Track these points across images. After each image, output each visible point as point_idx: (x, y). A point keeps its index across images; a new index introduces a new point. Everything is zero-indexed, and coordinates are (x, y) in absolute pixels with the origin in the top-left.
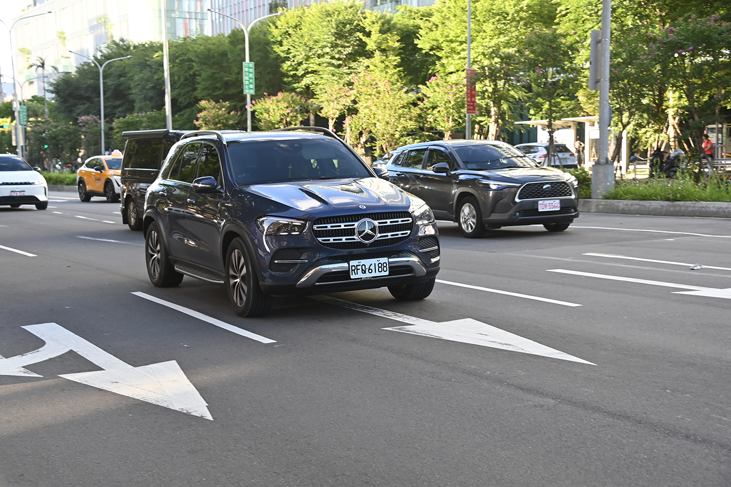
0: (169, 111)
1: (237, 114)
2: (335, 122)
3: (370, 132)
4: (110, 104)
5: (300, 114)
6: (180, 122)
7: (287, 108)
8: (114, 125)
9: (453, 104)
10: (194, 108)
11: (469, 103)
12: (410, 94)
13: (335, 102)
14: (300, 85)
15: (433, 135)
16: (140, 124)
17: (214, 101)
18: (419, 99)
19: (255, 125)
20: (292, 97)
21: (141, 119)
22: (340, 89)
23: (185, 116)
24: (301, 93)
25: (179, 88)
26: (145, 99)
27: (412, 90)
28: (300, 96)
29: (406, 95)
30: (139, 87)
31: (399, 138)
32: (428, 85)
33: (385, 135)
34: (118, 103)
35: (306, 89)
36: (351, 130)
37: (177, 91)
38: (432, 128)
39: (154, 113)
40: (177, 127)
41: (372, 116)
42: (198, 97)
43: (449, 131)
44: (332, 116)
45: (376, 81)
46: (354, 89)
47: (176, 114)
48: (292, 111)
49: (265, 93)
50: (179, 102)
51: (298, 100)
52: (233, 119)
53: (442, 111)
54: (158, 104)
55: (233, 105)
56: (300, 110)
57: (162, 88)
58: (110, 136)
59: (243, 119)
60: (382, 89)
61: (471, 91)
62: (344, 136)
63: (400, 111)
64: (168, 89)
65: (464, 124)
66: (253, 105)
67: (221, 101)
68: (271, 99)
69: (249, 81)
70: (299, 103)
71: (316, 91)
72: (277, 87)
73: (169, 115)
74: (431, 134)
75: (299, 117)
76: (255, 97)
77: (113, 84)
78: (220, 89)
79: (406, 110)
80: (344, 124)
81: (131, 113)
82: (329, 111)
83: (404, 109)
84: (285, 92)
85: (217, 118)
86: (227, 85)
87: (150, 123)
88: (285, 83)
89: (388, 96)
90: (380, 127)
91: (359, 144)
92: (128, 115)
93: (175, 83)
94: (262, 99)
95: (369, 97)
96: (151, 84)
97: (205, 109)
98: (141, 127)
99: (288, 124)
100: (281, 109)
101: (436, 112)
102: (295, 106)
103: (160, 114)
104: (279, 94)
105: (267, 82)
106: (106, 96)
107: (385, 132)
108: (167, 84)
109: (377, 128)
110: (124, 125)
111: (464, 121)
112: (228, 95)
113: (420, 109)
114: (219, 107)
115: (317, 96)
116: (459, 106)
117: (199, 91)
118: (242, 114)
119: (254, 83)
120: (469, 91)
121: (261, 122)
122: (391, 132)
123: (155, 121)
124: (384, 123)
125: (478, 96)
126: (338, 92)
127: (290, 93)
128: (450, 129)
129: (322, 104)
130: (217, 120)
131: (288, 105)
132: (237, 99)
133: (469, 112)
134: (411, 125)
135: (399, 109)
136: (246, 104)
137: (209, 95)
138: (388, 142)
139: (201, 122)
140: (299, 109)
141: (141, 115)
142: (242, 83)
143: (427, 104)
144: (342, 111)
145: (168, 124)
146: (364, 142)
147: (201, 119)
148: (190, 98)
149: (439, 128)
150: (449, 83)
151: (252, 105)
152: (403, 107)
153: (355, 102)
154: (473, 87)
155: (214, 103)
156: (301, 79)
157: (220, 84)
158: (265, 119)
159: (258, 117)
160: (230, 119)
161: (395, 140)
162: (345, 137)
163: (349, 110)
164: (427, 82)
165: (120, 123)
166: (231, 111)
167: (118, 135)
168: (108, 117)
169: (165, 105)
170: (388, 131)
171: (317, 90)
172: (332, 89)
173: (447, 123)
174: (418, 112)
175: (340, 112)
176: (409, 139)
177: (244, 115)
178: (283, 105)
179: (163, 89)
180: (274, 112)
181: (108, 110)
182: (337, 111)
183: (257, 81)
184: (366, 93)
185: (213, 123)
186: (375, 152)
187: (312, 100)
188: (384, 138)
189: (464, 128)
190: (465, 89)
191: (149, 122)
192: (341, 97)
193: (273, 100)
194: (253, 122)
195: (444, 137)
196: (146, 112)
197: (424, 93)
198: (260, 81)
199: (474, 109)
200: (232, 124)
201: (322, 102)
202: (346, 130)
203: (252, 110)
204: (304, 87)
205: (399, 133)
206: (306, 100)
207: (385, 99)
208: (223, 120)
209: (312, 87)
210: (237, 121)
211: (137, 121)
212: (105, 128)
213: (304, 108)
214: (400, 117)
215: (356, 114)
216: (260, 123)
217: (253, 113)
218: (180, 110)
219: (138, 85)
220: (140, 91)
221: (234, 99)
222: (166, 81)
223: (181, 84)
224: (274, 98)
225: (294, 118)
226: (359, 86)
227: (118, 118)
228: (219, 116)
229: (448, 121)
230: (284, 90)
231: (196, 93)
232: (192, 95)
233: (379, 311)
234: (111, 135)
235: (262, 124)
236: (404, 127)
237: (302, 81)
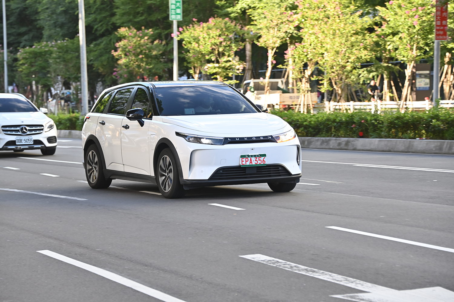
0: (83, 40)
1: (161, 43)
2: (275, 53)
3: (317, 63)
4: (14, 30)
5: (235, 43)
6: (96, 53)
7: (220, 36)
8: (19, 55)
9: (419, 28)
10: (112, 36)
11: (438, 28)
12: (366, 18)
13: (276, 29)
14: (234, 9)
15: (393, 66)
16: (49, 55)
17: (136, 28)
18: (376, 24)
19: (182, 56)
20: (226, 23)
21: (51, 49)
22: (281, 14)
23: (102, 46)
24: (235, 19)
25: (94, 13)
26: (55, 25)
27: (368, 13)
28: (234, 22)
29: (360, 19)
30: (48, 11)
31: (351, 71)
32: (388, 7)
33: (334, 67)
34: (23, 29)
35: (242, 14)
36: (294, 61)
37: (93, 16)
38: (391, 59)
39: (66, 42)
40: (92, 58)
41: (319, 45)
42: (116, 24)
43: (413, 62)
44: (272, 45)
45: (325, 4)
46: (298, 14)
47: (91, 43)
48: (225, 40)
49: (194, 19)
50: (94, 29)
51: (233, 27)
52: (157, 49)
53: (405, 38)
54: (71, 31)
55: (157, 33)
56: (235, 38)
57: (75, 12)
58: (14, 69)
59: (168, 49)
60: (331, 12)
61: (442, 12)
62: (286, 69)
63: (353, 39)
64: (82, 15)
65: (432, 53)
66: (181, 33)
67: (143, 28)
68: (201, 26)
69: (176, 5)
70: (234, 30)
71: (254, 17)
72: (208, 12)
73: (83, 45)
74: (390, 65)
75: (233, 47)
76: (182, 23)
77: (18, 8)
78: (142, 14)
79: (360, 37)
80: (286, 54)
81: (39, 42)
82: (268, 40)
83: (357, 36)
84: (217, 17)
85: (139, 48)
86: (150, 9)
87: (60, 54)
88: (217, 7)
89: (338, 21)
90: (329, 57)
91: (303, 77)
92: (36, 44)
93: (90, 7)
94: (191, 25)
95: (316, 22)
96: (62, 7)
97: (124, 37)
98: (50, 58)
99: (221, 55)
100: (213, 37)
101: (398, 39)
102: (229, 34)
103: (73, 43)
104: (210, 20)
105: (196, 6)
106: (9, 22)
107: (335, 64)
108: (81, 8)
109: (326, 59)
110: (31, 55)
111: (432, 50)
112: (151, 21)
113: (377, 35)
114: (141, 35)
115: (255, 23)
116: (425, 32)
117: (117, 17)
118: (167, 44)
119: (181, 7)
120: (439, 13)
121: (190, 53)
122: (342, 63)
123: (67, 52)
124: (333, 53)
125: (450, 18)
126: (280, 17)
127: (223, 19)
128: (414, 59)
129: (260, 31)
130: (139, 50)
131: (220, 33)
132: (162, 27)
133: (438, 38)
134: (365, 55)
135: (351, 36)
136: (172, 32)
137: (130, 21)
138: (338, 75)
139: (120, 53)
140: (233, 38)
141: (50, 45)
142: (168, 7)
143: (385, 29)
144: (284, 39)
145: (81, 55)
146: (309, 76)
147: (120, 49)
148: (108, 25)
149: (400, 58)
150: (414, 4)
151: (178, 33)
152: (357, 33)
153: (298, 28)
154: (444, 8)
155: (135, 30)
156: (236, 2)
157: (142, 9)
158: (194, 50)
159: (186, 47)
160: (154, 49)
161: (346, 73)
162: (288, 70)
163: (292, 38)
164: (387, 4)
165: (26, 53)
166: (155, 40)
167: (24, 67)
168: (11, 46)
169: (78, 33)
170: (338, 63)
171: (255, 15)
172: (273, 13)
173: (410, 52)
174: (374, 40)
175: (282, 40)
176: (363, 72)
177: (169, 45)
178: (215, 33)
179: (76, 14)
180: (205, 41)
181: (12, 38)
182: (277, 39)
183: (185, 5)
184: (312, 17)
185: (134, 54)
186: (322, 86)
187: (248, 27)
188: (333, 70)
189: (432, 57)
190: (434, 10)
191: (59, 52)
192: (282, 23)
193: (203, 28)
194: (179, 53)
195: (406, 69)
196: (56, 41)
197: (383, 16)
198: (189, 5)
199: (445, 34)
200: (156, 55)
201: (260, 29)
202: (288, 61)
203: (179, 39)
204: (239, 11)
205: (352, 65)
206: (242, 27)
207: (335, 25)
208: (146, 50)
209: (249, 12)
210: (161, 52)
211: (45, 51)
212: (8, 59)
213: (240, 36)
214: (353, 46)
215: (300, 42)
216: (188, 53)
217: (180, 42)
218: (96, 39)
219: (47, 9)
220: (49, 16)
221: (158, 26)
222: (79, 4)
223: (97, 8)
224: (205, 25)
225: (228, 48)
226: (304, 10)
227: (24, 47)
228: (140, 46)
229: (412, 49)
230: (216, 16)
231: (114, 19)
232: (109, 22)
233: (326, 274)
234: (15, 67)
235: (190, 55)
236: (358, 58)
237: (237, 5)
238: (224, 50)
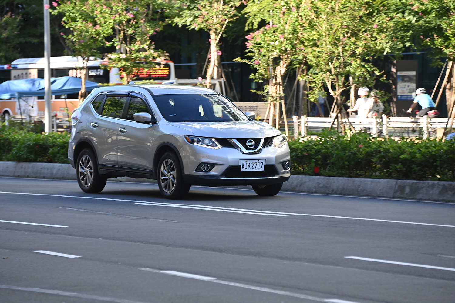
238: (134, 33)
